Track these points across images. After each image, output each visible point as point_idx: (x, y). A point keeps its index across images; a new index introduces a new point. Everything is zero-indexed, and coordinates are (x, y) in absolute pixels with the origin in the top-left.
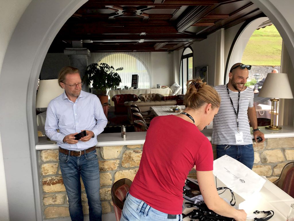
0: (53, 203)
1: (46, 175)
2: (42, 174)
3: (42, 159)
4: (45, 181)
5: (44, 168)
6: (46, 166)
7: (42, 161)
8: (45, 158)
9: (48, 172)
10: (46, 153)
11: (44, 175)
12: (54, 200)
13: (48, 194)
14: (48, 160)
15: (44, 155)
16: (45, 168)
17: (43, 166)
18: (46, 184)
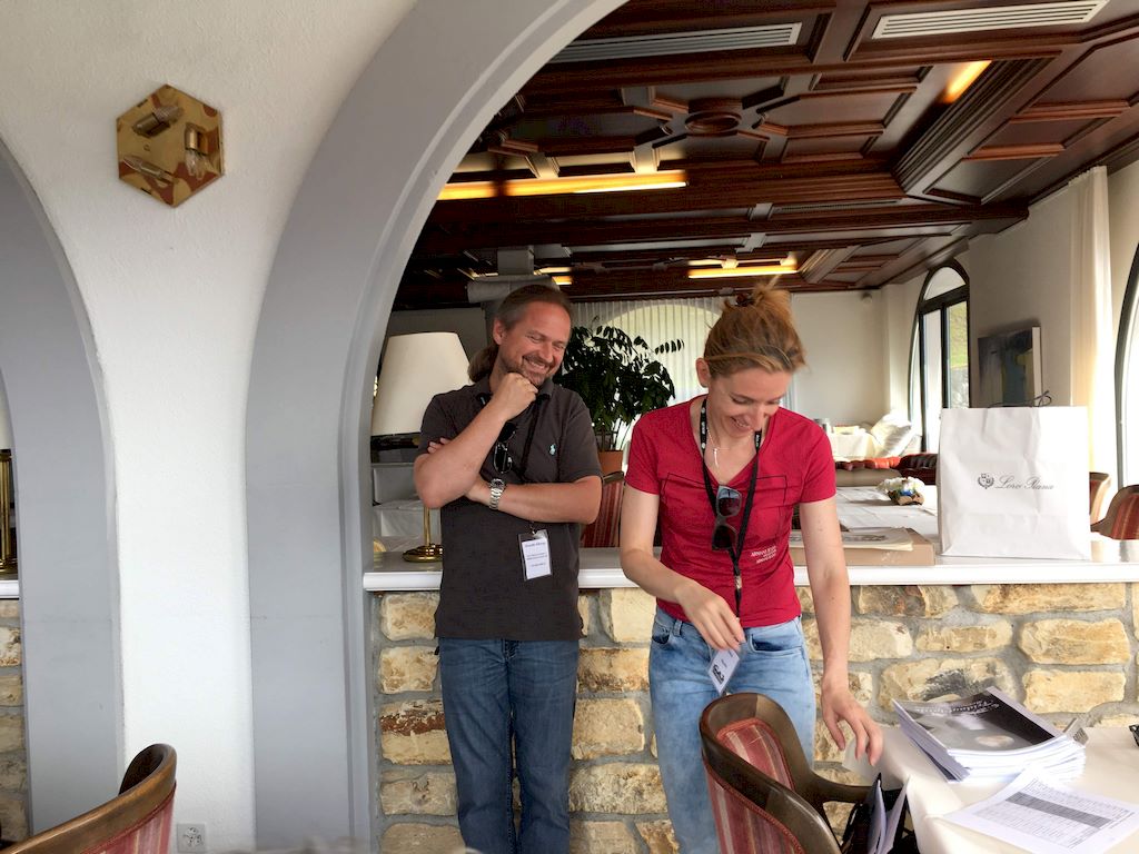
0: (416, 809)
1: (397, 691)
2: (382, 687)
3: (384, 629)
4: (389, 717)
5: (388, 663)
6: (396, 657)
7: (383, 636)
8: (395, 624)
9: (403, 682)
10: (400, 605)
11: (387, 690)
12: (420, 796)
13: (398, 768)
14: (404, 633)
15: (391, 612)
16: (393, 665)
17: (384, 656)
18: (392, 729)
